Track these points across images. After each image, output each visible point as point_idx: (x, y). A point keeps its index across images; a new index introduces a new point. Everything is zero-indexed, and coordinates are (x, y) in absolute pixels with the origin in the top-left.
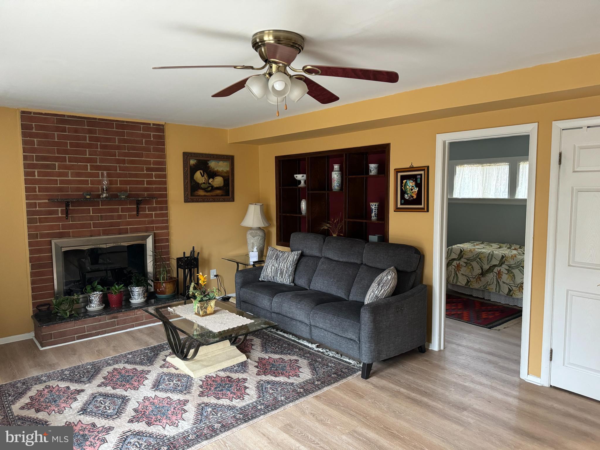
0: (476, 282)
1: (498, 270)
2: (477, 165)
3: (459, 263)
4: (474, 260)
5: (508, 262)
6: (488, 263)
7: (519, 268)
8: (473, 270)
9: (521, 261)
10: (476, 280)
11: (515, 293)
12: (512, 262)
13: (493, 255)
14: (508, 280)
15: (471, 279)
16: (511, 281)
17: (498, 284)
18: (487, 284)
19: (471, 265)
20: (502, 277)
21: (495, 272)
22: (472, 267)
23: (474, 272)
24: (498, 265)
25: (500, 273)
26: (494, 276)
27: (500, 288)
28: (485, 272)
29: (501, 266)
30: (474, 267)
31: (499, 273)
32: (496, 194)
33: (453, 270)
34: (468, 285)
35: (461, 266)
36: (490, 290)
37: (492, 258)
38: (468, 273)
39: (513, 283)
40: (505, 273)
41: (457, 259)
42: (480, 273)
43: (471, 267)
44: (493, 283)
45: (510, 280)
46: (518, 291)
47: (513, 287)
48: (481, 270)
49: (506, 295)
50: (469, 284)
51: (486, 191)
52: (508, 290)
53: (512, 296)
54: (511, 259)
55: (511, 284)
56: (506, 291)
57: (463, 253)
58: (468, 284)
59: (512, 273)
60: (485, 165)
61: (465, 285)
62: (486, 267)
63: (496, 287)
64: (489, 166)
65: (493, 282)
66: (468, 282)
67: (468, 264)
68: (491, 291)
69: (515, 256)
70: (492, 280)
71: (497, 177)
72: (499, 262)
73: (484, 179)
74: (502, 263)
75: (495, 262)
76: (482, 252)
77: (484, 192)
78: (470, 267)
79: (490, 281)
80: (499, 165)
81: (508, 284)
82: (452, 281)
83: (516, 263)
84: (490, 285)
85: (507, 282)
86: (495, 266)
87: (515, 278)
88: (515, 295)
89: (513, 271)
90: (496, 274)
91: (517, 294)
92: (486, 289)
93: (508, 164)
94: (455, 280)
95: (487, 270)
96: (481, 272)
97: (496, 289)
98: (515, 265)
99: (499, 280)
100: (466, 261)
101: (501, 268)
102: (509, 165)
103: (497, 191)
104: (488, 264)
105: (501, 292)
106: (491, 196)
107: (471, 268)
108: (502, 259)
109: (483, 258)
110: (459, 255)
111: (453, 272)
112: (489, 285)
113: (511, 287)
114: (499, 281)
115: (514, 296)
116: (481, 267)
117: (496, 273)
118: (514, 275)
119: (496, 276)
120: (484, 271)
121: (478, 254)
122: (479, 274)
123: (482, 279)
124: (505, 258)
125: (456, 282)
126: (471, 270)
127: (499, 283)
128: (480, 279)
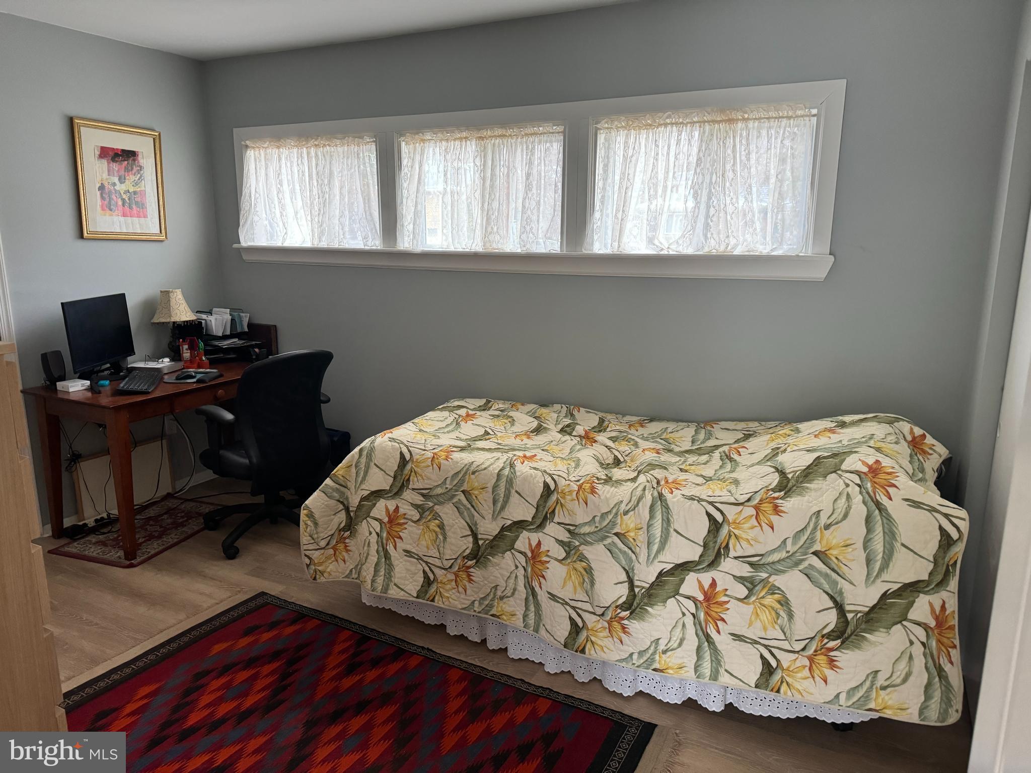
0: (454, 583)
1: (530, 545)
2: (464, 134)
3: (397, 507)
4: (449, 496)
5: (566, 513)
6: (494, 512)
7: (609, 541)
8: (445, 538)
9: (614, 511)
10: (453, 577)
11: (593, 639)
12: (581, 515)
13: (511, 480)
14: (570, 586)
15: (438, 571)
16: (579, 589)
17: (531, 598)
18: (495, 595)
19: (436, 516)
20: (548, 574)
21: (521, 552)
22: (442, 527)
23: (447, 546)
24: (532, 523)
25: (539, 554)
26: (517, 567)
27: (540, 615)
28: (486, 549)
29: (541, 526)
30: (447, 528)
31: (535, 556)
32: (524, 236)
33: (374, 538)
34: (427, 596)
35: (402, 521)
36: (505, 617)
37: (510, 492)
38: (428, 548)
39: (586, 599)
40: (556, 560)
41: (390, 491)
42: (468, 551)
43: (439, 526)
44: (513, 594)
45: (575, 588)
46: (606, 633)
47: (586, 616)
48: (471, 539)
49: (562, 647)
50: (432, 590)
51: (495, 229)
52: (567, 626)
53: (583, 651)
54: (577, 502)
55: (579, 605)
56: (563, 630)
57: (408, 467)
58: (426, 592)
59: (582, 558)
60: (489, 133)
61: (417, 597)
62: (489, 528)
63: (527, 608)
64: (500, 136)
65: (515, 590)
66: (428, 582)
67: (427, 513)
68: (507, 623)
69: (593, 491)
70: (512, 581)
71: (527, 179)
72: (534, 510)
73: (488, 182)
74: (545, 518)
75: (520, 510)
76: (474, 465)
77: (489, 229)
78: (433, 525)
79: (503, 584)
80: (532, 134)
81: (567, 604)
82: (369, 582)
83: (597, 519)
84: (505, 600)
85: (566, 593)
86: (520, 525)
87: (592, 583)
88: (596, 646)
89: (586, 550)
90: (522, 560)
91: (599, 642)
92: (491, 613)
93: (561, 128)
94: (380, 580)
95: (492, 541)
96: (471, 545)
97: (525, 616)
98: (593, 529)
99: (535, 584)
100: (419, 500)
101: (540, 534)
102: (564, 132)
103: (528, 228)
104: (494, 518)
105: (542, 632)
106: (511, 245)
107: (438, 529)
108: (546, 502)
109: (476, 492)
110: (395, 477)
111: (374, 547)
112: (502, 598)
113: (580, 616)
114: (537, 589)
115: (593, 652)
116: (470, 527)
117: (524, 554)
118: (589, 570)
119: (524, 564)
120: (481, 542)
121: (461, 475)
122: (465, 554)
123: (476, 573)
124: (554, 498)
125: (386, 589)
126: (437, 535)
127: (534, 594)
128: (469, 576)
